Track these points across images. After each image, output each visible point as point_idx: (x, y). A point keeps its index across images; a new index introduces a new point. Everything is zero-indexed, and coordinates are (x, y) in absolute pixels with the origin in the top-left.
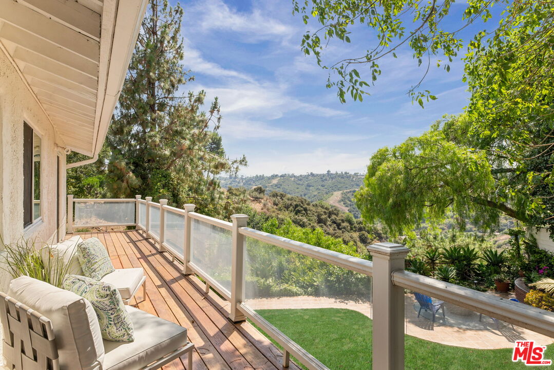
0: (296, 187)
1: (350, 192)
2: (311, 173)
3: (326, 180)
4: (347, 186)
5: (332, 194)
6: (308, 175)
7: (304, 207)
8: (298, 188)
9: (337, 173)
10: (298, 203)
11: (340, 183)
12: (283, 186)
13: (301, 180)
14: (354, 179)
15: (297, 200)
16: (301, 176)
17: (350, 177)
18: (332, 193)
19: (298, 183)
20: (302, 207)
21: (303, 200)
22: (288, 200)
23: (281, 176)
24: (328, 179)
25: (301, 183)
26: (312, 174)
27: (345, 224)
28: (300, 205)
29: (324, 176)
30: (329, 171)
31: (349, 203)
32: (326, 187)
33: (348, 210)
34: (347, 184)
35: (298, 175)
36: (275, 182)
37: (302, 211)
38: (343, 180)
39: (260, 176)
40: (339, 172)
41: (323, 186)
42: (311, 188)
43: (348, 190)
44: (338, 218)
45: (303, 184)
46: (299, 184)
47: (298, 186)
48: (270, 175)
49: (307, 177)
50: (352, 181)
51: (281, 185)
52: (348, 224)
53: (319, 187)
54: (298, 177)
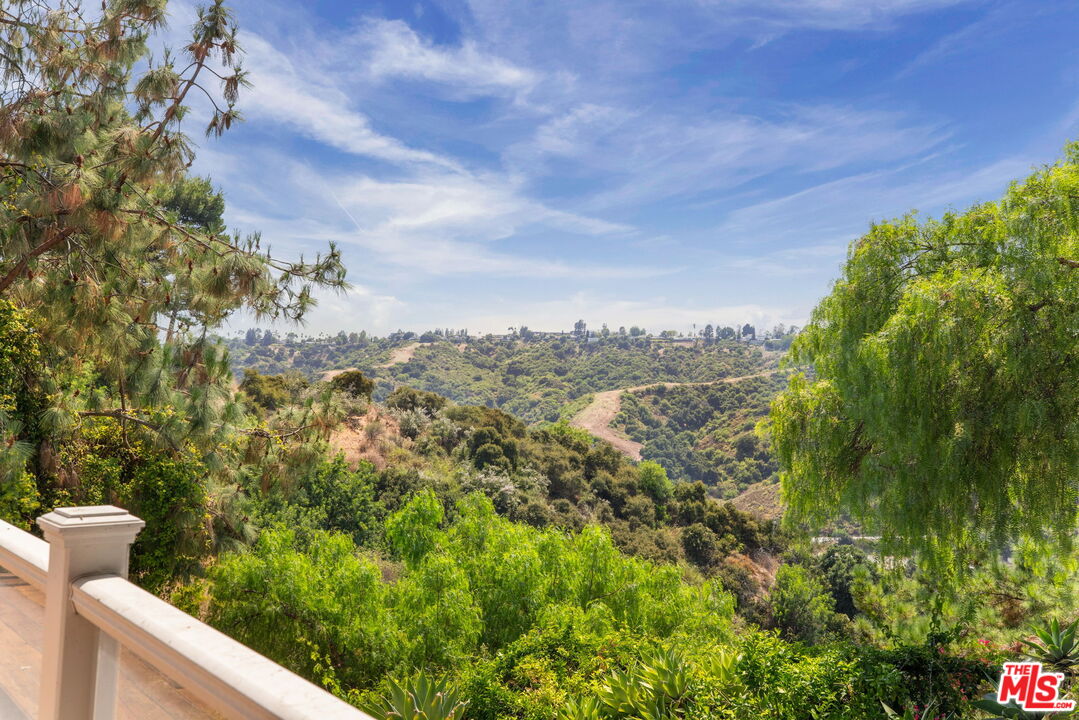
0: (473, 375)
1: (648, 392)
2: (524, 330)
3: (570, 352)
4: (637, 373)
5: (591, 400)
6: (515, 337)
7: (506, 441)
8: (478, 379)
9: (606, 332)
10: (485, 430)
11: (616, 362)
12: (429, 372)
13: (488, 351)
14: (661, 351)
15: (483, 419)
16: (489, 338)
17: (648, 343)
18: (588, 395)
19: (478, 360)
20: (497, 442)
21: (502, 420)
22: (452, 416)
23: (424, 339)
24: (577, 350)
25: (491, 360)
26: (526, 335)
27: (639, 500)
28: (491, 436)
29: (563, 340)
30: (580, 325)
31: (645, 428)
32: (570, 375)
33: (641, 453)
34: (638, 367)
35: (479, 337)
36: (402, 356)
37: (496, 455)
38: (626, 353)
39: (353, 336)
40: (614, 329)
41: (560, 372)
42: (520, 379)
43: (643, 388)
44: (615, 481)
45: (496, 366)
46: (481, 366)
47: (482, 372)
48: (387, 335)
49: (508, 343)
50: (655, 357)
51: (423, 368)
52: (648, 501)
53: (550, 376)
54: (481, 341)
